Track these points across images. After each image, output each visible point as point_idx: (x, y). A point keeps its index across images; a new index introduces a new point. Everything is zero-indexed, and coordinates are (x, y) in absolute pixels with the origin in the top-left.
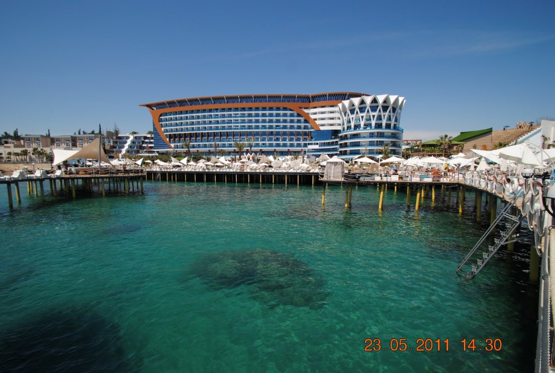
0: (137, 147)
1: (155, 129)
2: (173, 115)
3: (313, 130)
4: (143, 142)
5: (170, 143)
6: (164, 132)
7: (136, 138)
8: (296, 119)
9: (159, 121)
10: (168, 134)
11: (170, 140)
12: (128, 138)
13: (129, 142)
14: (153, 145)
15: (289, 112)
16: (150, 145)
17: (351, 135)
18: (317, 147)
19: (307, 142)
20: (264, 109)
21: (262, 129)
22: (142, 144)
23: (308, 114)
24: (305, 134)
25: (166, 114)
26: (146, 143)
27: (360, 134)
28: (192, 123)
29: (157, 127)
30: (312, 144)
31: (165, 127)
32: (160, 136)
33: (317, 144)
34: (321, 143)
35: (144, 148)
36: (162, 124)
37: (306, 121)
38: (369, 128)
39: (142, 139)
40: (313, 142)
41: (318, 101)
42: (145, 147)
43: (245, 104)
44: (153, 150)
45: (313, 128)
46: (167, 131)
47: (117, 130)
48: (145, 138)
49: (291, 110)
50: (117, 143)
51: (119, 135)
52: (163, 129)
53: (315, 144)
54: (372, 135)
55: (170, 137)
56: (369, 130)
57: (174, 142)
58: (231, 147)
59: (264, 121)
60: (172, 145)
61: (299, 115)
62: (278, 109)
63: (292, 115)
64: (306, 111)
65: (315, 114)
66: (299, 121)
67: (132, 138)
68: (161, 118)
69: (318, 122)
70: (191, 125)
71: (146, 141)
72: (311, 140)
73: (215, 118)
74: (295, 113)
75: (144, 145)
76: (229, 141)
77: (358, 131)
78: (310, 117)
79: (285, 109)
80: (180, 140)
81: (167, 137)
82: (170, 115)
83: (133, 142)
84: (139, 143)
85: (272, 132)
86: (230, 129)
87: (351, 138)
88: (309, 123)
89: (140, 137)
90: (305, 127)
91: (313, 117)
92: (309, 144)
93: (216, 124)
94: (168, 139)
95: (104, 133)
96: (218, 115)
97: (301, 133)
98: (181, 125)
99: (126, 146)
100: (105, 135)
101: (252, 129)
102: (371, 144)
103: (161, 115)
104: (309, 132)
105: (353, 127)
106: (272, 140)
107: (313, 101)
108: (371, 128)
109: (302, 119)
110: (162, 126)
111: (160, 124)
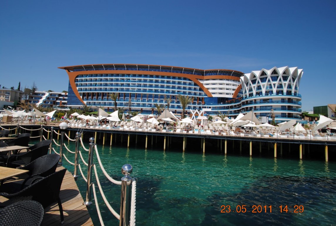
0: (51, 103)
1: (70, 88)
2: (89, 77)
3: (207, 97)
4: (57, 99)
5: (83, 100)
6: (79, 90)
7: (51, 95)
8: (193, 87)
9: (75, 81)
10: (82, 92)
11: (83, 98)
12: (44, 94)
13: (44, 98)
14: (66, 102)
15: (188, 82)
16: (63, 101)
17: (261, 100)
18: (210, 110)
19: (202, 106)
20: (168, 77)
21: (167, 93)
22: (56, 100)
23: (202, 84)
24: (200, 99)
25: (82, 76)
26: (60, 99)
27: (271, 99)
28: (106, 85)
29: (73, 86)
30: (205, 107)
31: (79, 86)
32: (74, 93)
33: (210, 108)
34: (213, 107)
35: (57, 103)
36: (77, 84)
37: (200, 90)
38: (281, 94)
39: (57, 96)
40: (207, 106)
41: (210, 75)
42: (59, 102)
43: (152, 73)
44: (66, 106)
45: (207, 95)
46: (81, 90)
47: (35, 88)
48: (60, 95)
49: (189, 80)
50: (33, 98)
51: (36, 92)
52: (77, 88)
53: (208, 107)
54: (283, 100)
55: (84, 95)
56: (280, 96)
57: (87, 99)
58: (139, 106)
59: (168, 87)
60: (85, 102)
61: (195, 85)
62: (179, 78)
63: (190, 84)
64: (201, 82)
65: (208, 84)
66: (195, 89)
67: (47, 94)
68: (77, 79)
69: (211, 91)
70: (104, 86)
71: (60, 98)
72: (204, 104)
73: (127, 81)
74: (193, 83)
75: (57, 101)
76: (137, 101)
77: (269, 96)
78: (203, 86)
79: (185, 79)
80: (92, 98)
81: (81, 95)
82: (87, 77)
83: (48, 98)
84: (53, 99)
85: (174, 96)
86: (139, 91)
87: (260, 103)
88: (203, 91)
89: (55, 95)
90: (200, 94)
91: (206, 87)
92: (203, 107)
93: (127, 86)
94: (81, 97)
95: (23, 89)
96: (129, 79)
97: (196, 98)
98: (95, 86)
99: (41, 101)
100: (23, 91)
101: (158, 92)
102: (283, 108)
103: (77, 77)
104: (202, 98)
105: (264, 92)
106: (174, 103)
107: (206, 75)
108: (283, 94)
109: (198, 88)
110: (77, 85)
111: (76, 83)
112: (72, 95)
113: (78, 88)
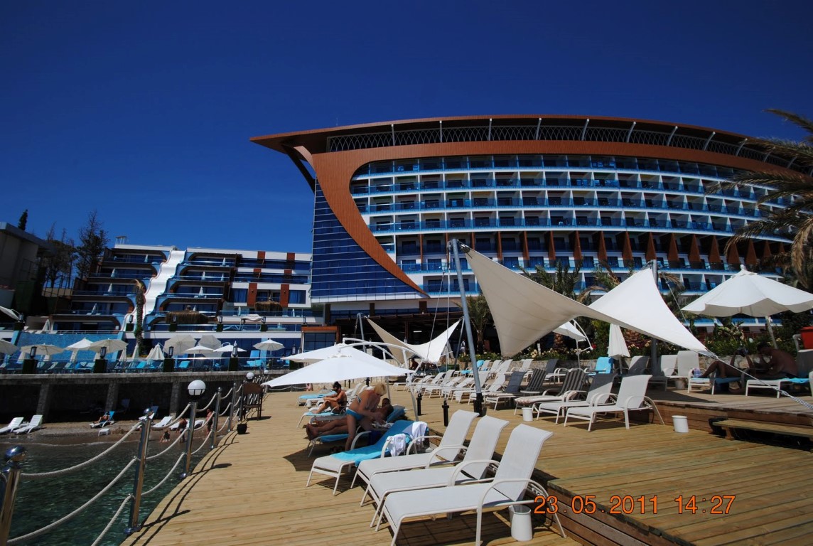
1: (324, 218)
4: (235, 276)
5: (405, 269)
6: (372, 229)
7: (196, 258)
9: (353, 192)
10: (394, 234)
12: (162, 257)
13: (168, 271)
22: (230, 280)
25: (388, 166)
26: (244, 277)
32: (351, 241)
36: (362, 203)
42: (244, 290)
47: (97, 233)
48: (237, 260)
50: (108, 271)
52: (366, 218)
55: (406, 246)
60: (417, 279)
67: (175, 259)
68: (361, 178)
75: (236, 285)
81: (389, 248)
83: (183, 271)
84: (216, 275)
89: (211, 258)
94: (393, 256)
103: (363, 170)
110: (361, 206)
111: (354, 198)
112: (340, 250)
113: (372, 219)
